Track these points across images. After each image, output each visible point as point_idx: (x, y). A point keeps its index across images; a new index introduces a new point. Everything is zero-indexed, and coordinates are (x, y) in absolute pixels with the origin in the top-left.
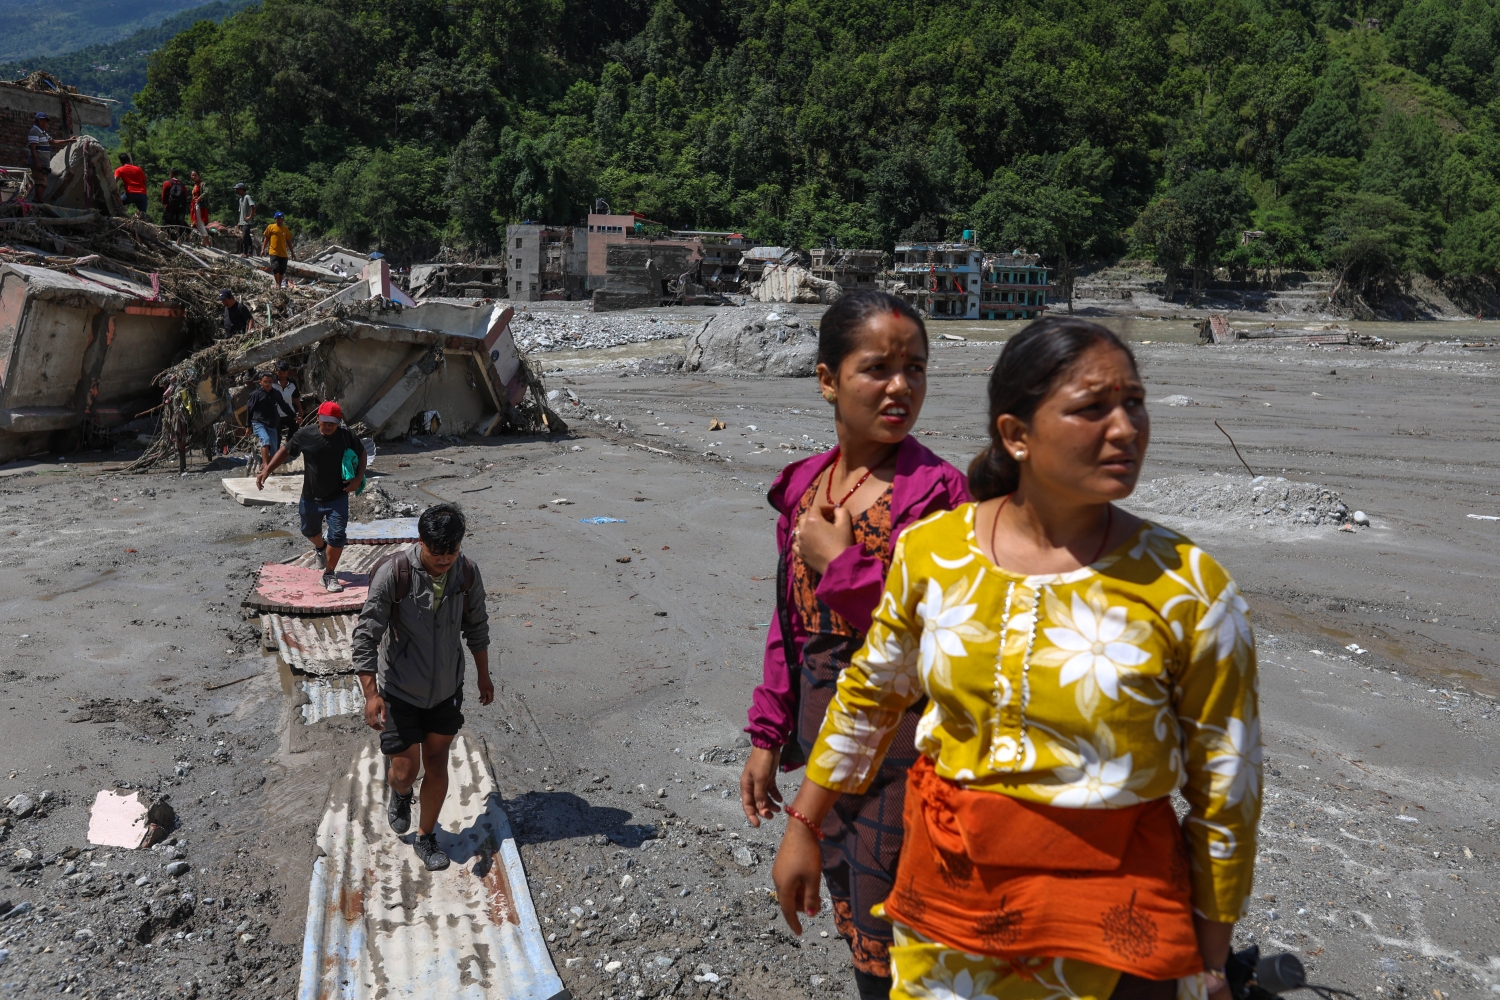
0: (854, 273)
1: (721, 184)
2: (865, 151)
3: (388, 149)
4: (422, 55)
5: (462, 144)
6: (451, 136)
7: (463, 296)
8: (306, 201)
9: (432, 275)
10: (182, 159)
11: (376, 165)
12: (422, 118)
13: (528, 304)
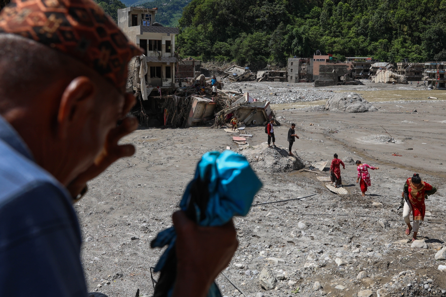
0: (414, 71)
1: (365, 40)
2: (421, 25)
3: (252, 33)
4: (264, 2)
5: (275, 31)
6: (271, 28)
7: (273, 81)
8: (226, 51)
9: (264, 75)
10: (192, 39)
11: (248, 39)
12: (263, 22)
13: (293, 84)
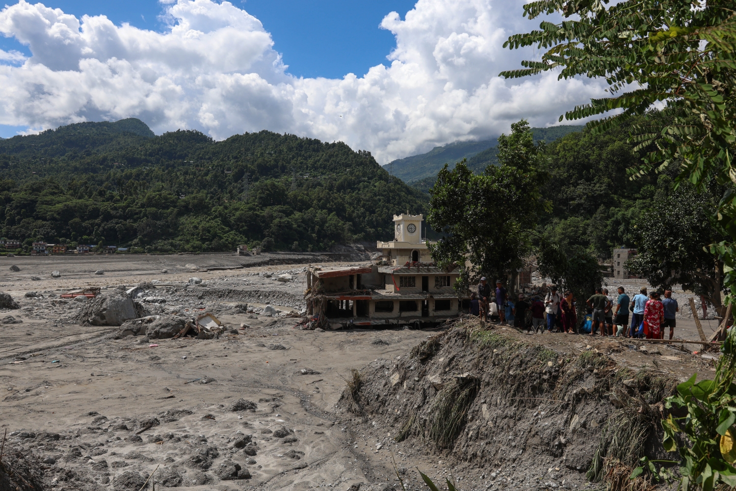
3: (566, 219)
4: (579, 182)
5: (594, 215)
6: (590, 212)
8: (534, 239)
11: (561, 225)
12: (579, 205)
13: (622, 280)
